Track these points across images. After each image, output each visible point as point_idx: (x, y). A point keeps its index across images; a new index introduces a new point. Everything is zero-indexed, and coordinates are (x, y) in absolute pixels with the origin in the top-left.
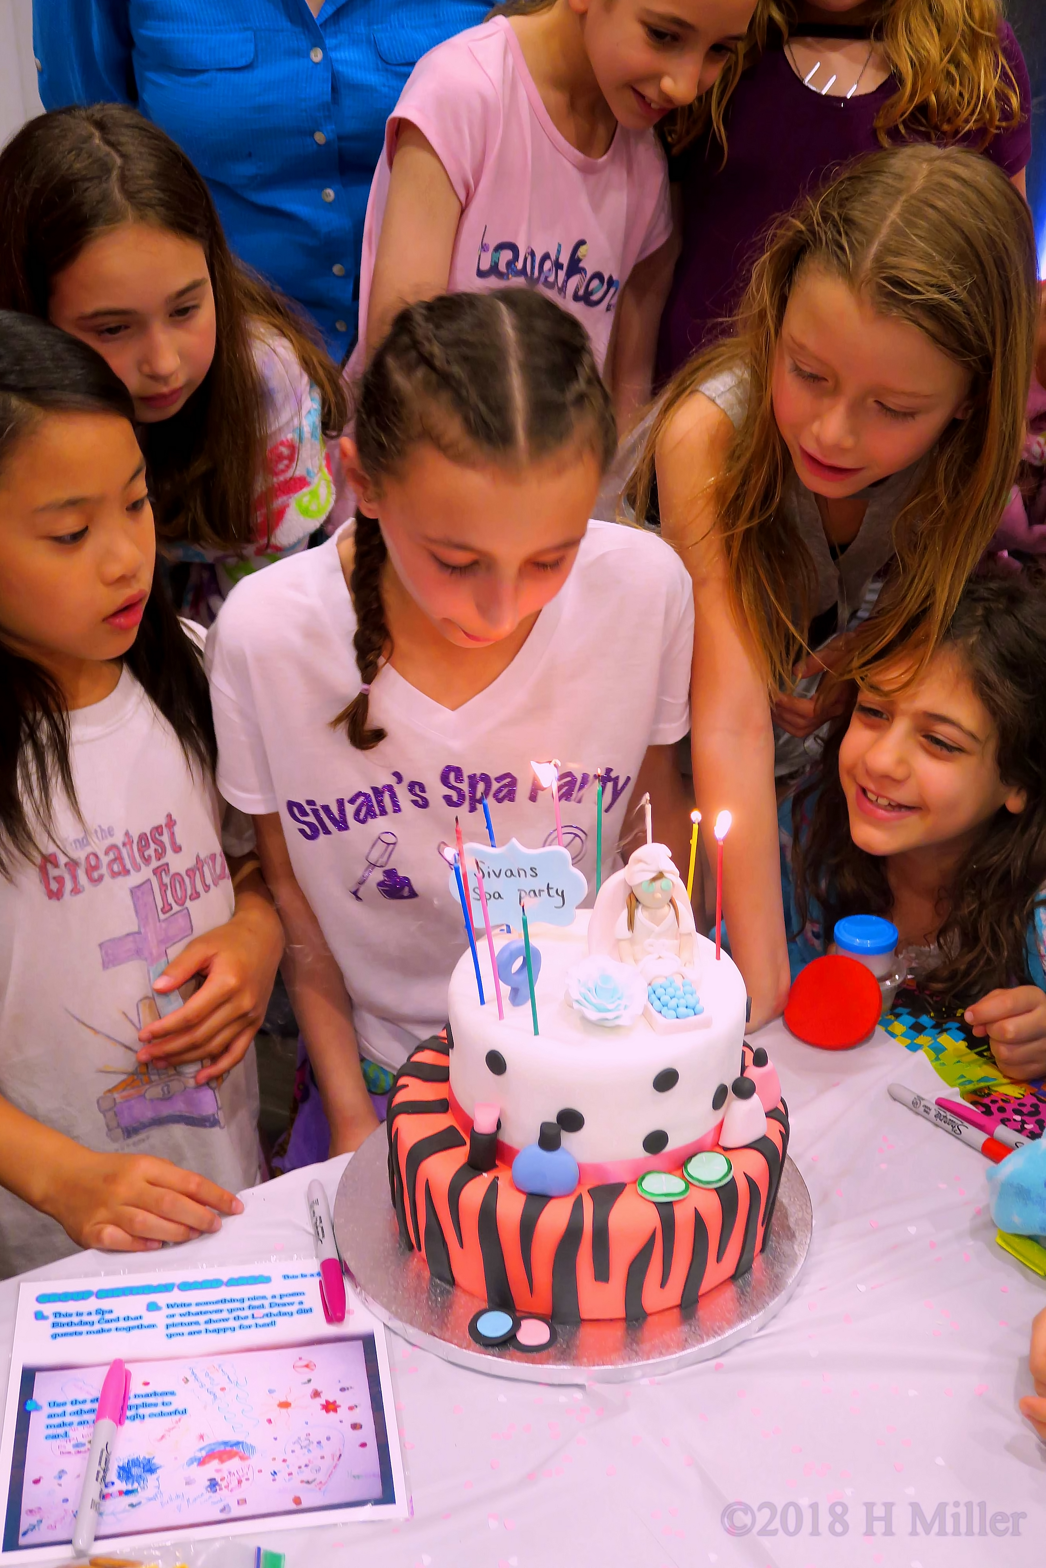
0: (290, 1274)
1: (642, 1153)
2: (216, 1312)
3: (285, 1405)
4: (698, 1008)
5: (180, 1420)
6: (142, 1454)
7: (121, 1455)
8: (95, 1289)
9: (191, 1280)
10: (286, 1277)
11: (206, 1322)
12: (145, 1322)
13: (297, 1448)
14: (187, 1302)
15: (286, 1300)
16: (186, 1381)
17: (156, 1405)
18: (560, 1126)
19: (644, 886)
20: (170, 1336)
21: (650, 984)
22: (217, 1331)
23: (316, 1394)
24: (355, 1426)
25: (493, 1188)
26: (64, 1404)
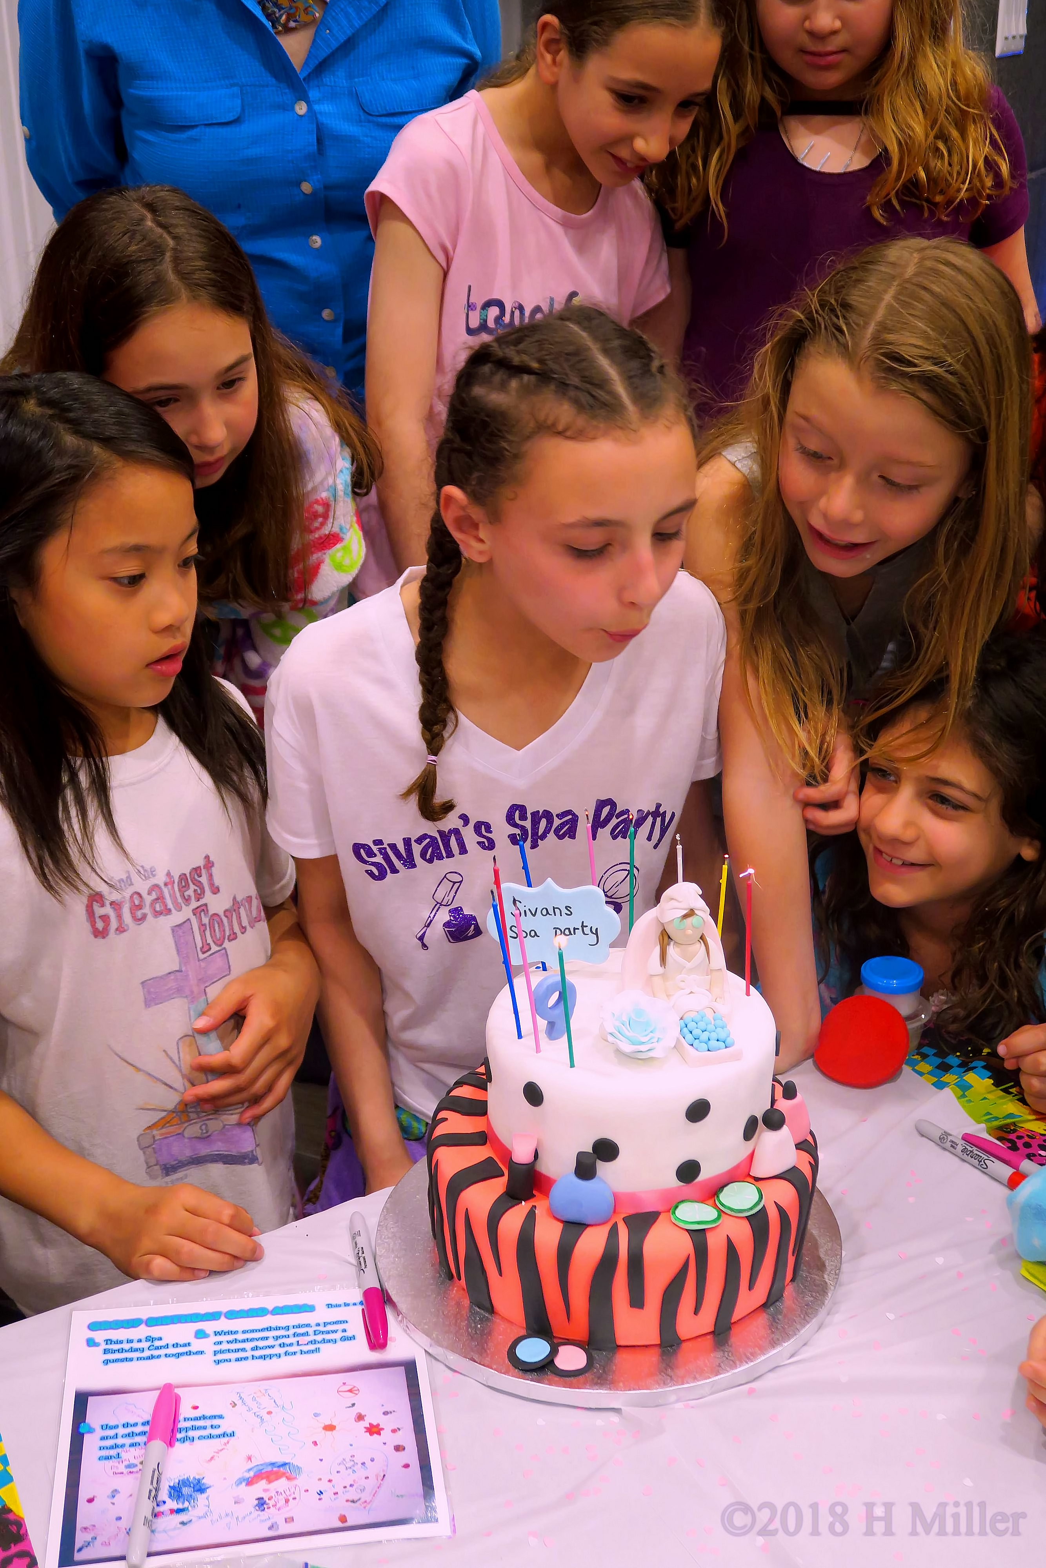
0: (334, 1303)
1: (674, 1182)
2: (262, 1339)
3: (330, 1428)
4: (728, 1041)
5: (228, 1442)
6: (192, 1474)
7: (172, 1475)
8: (145, 1317)
9: (237, 1309)
10: (329, 1306)
11: (253, 1349)
12: (193, 1348)
13: (342, 1468)
14: (234, 1330)
15: (330, 1328)
16: (234, 1405)
17: (205, 1428)
18: (595, 1156)
19: (676, 922)
20: (218, 1362)
21: (681, 1019)
22: (264, 1357)
23: (360, 1418)
24: (398, 1448)
25: (531, 1216)
26: (116, 1427)
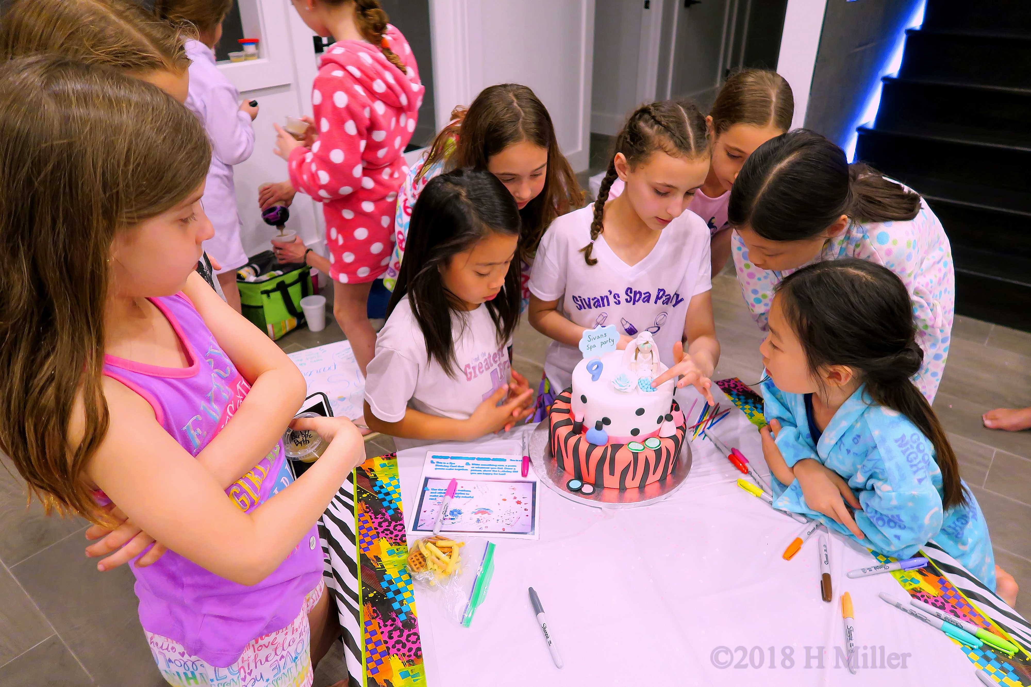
0: (513, 460)
1: (630, 435)
2: (488, 468)
3: (505, 500)
5: (471, 500)
6: (458, 508)
7: (451, 508)
8: (450, 456)
9: (481, 457)
10: (511, 460)
11: (484, 471)
12: (465, 468)
13: (506, 513)
14: (479, 464)
15: (510, 467)
16: (475, 488)
17: (464, 494)
18: (603, 423)
19: (642, 345)
20: (472, 474)
21: (639, 379)
22: (487, 474)
23: (515, 498)
24: (525, 510)
25: (579, 440)
26: (436, 490)
